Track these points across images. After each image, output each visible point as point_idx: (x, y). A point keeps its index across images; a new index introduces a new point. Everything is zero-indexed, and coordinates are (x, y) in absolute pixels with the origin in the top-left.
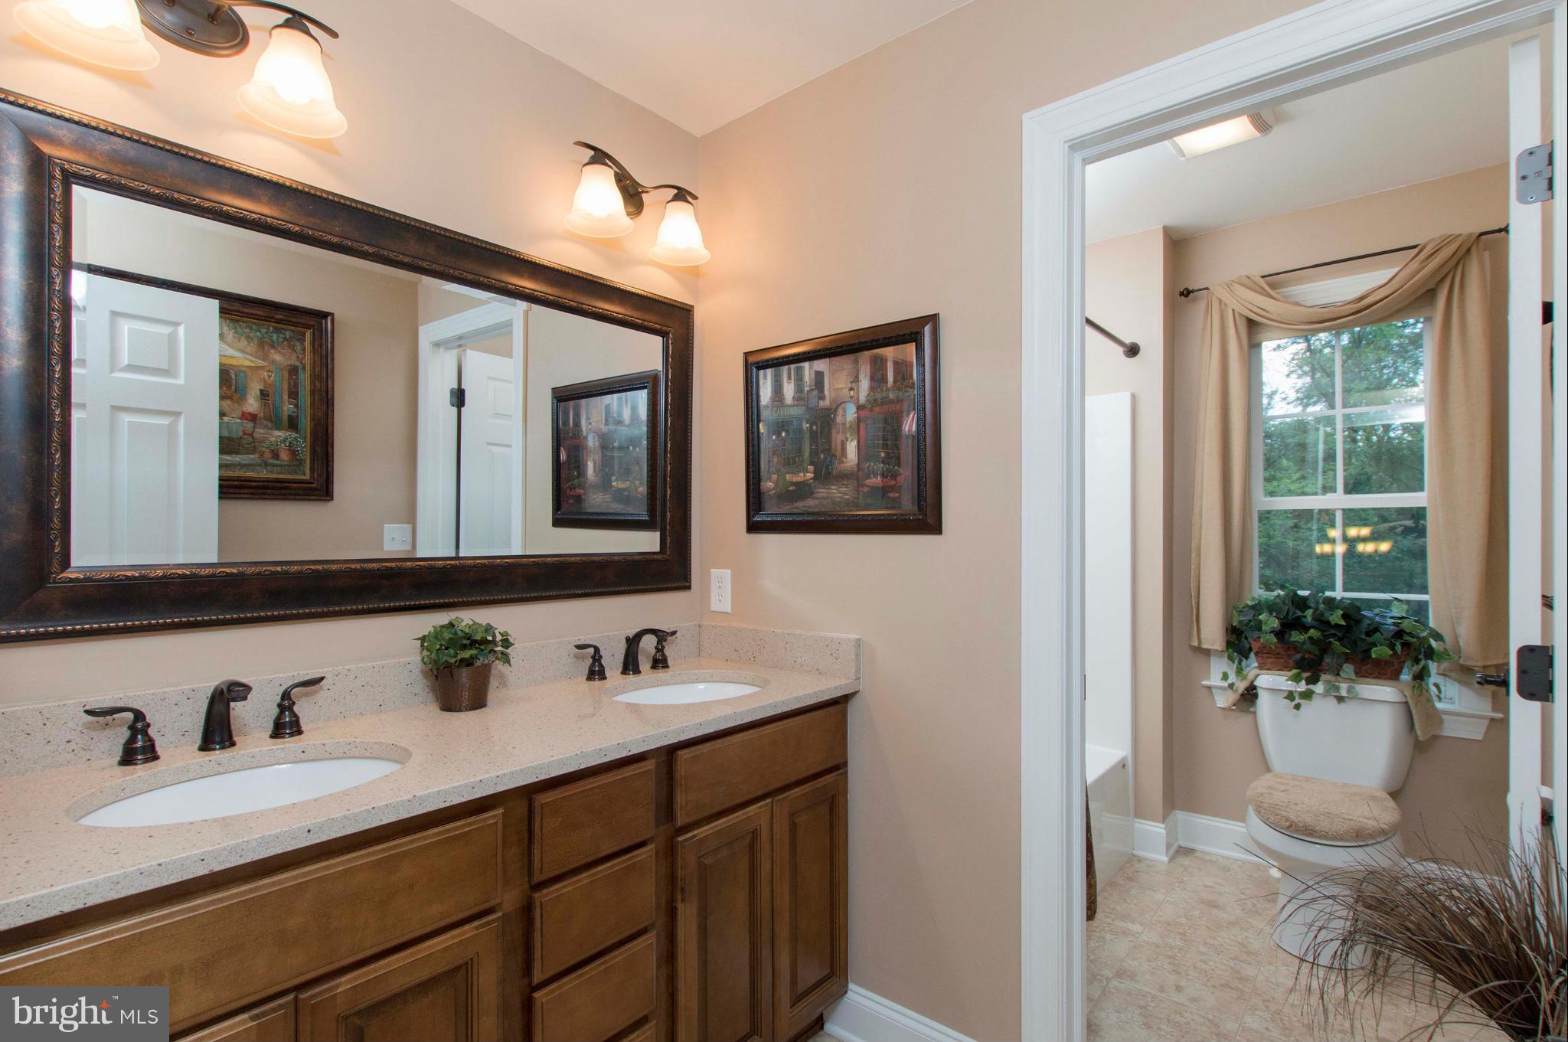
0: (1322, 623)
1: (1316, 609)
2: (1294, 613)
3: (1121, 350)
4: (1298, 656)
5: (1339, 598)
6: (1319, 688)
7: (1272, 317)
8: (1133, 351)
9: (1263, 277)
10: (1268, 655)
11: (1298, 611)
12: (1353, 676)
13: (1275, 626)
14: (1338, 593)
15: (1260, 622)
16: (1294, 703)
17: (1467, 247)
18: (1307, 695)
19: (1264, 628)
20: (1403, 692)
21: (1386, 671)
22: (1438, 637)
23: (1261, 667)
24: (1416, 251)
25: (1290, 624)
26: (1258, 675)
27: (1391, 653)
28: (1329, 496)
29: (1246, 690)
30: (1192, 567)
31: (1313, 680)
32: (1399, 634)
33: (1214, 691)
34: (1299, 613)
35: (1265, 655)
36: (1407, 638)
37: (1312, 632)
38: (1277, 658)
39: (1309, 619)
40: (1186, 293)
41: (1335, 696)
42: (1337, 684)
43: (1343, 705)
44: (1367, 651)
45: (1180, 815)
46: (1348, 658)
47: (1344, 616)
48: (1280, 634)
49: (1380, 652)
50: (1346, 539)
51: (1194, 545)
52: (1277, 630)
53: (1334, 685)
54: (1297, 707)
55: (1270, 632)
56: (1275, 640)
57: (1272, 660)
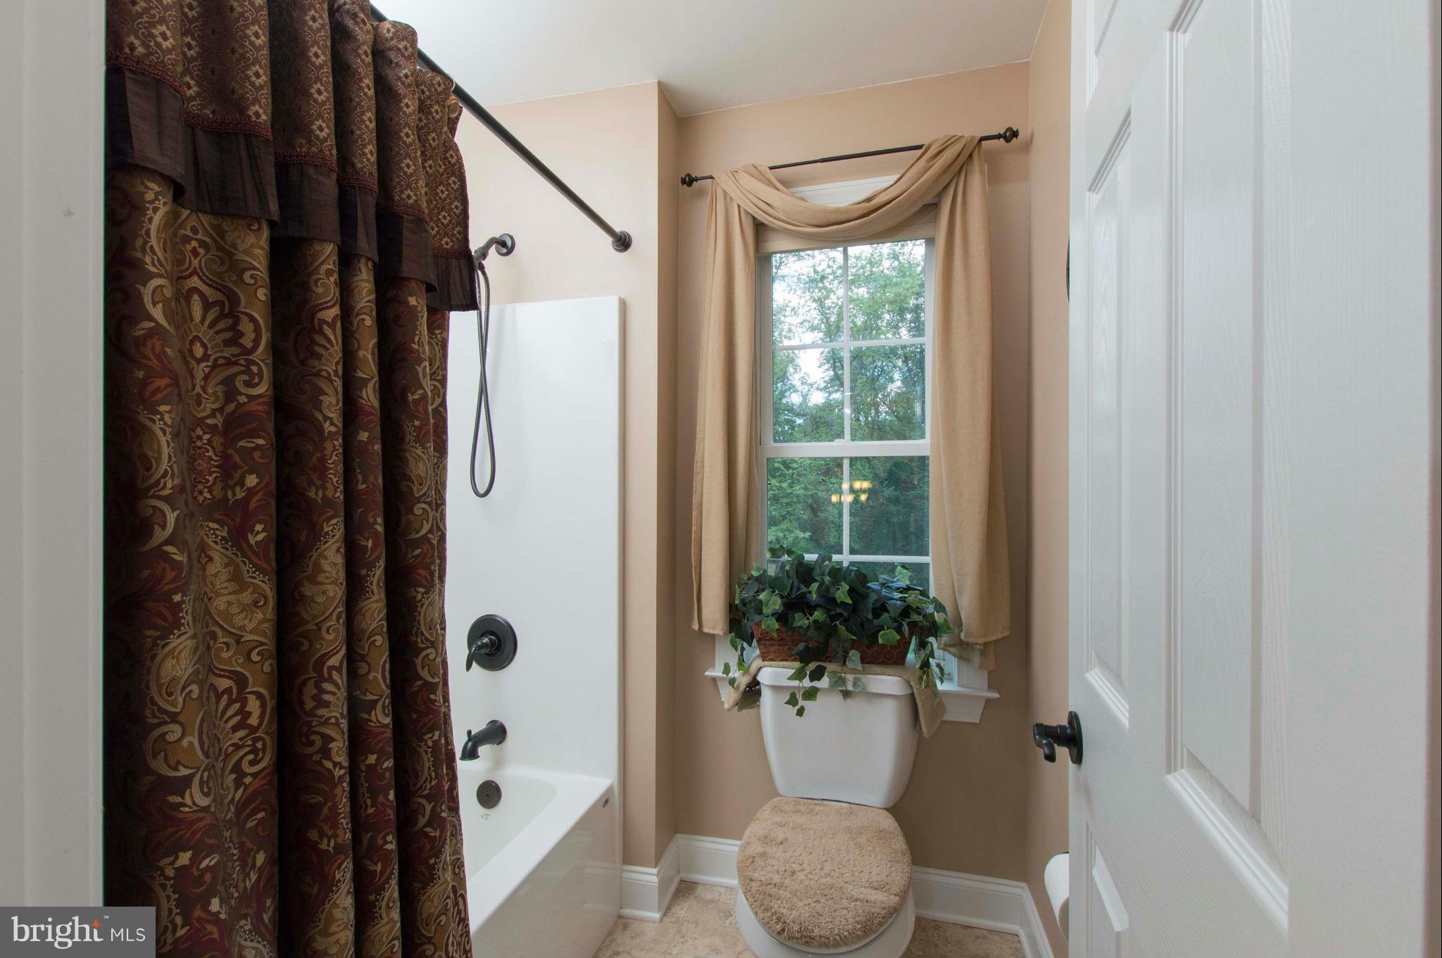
0: (828, 601)
1: (822, 583)
2: (799, 589)
3: (609, 240)
4: (801, 646)
5: (845, 565)
6: (824, 683)
7: (776, 214)
8: (623, 242)
9: (771, 168)
10: (770, 642)
11: (802, 586)
12: (860, 667)
13: (777, 608)
14: (845, 558)
15: (761, 601)
16: (797, 708)
17: (969, 153)
18: (811, 694)
19: (765, 610)
20: (909, 682)
21: (892, 658)
22: (940, 607)
23: (764, 657)
24: (919, 152)
25: (795, 605)
26: (761, 668)
27: (899, 637)
28: (837, 442)
29: (747, 687)
30: (693, 529)
31: (817, 675)
32: (906, 611)
33: (718, 683)
34: (804, 589)
35: (767, 643)
36: (915, 617)
37: (818, 615)
38: (780, 645)
39: (814, 596)
40: (689, 181)
41: (841, 691)
42: (843, 675)
43: (849, 701)
44: (874, 636)
45: (681, 839)
46: (854, 645)
47: (851, 592)
48: (782, 617)
49: (887, 636)
50: (852, 490)
51: (695, 501)
52: (780, 611)
53: (840, 677)
54: (800, 712)
55: (773, 615)
56: (777, 626)
57: (775, 649)
